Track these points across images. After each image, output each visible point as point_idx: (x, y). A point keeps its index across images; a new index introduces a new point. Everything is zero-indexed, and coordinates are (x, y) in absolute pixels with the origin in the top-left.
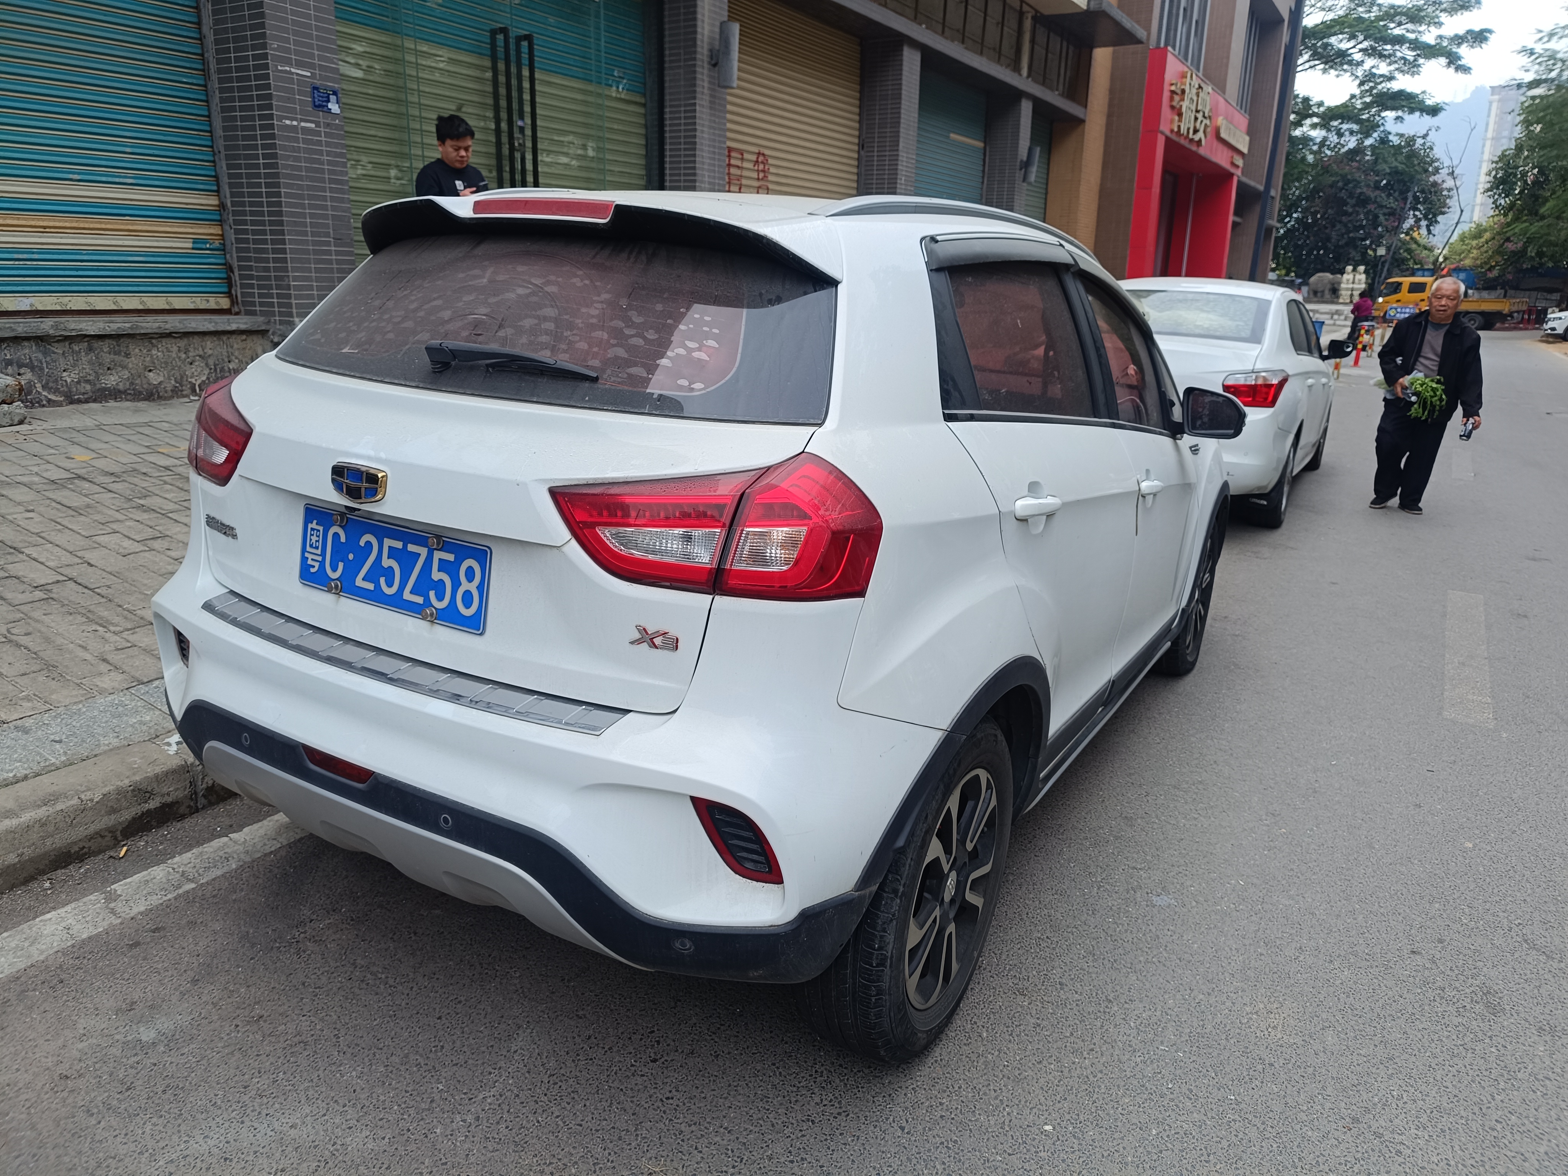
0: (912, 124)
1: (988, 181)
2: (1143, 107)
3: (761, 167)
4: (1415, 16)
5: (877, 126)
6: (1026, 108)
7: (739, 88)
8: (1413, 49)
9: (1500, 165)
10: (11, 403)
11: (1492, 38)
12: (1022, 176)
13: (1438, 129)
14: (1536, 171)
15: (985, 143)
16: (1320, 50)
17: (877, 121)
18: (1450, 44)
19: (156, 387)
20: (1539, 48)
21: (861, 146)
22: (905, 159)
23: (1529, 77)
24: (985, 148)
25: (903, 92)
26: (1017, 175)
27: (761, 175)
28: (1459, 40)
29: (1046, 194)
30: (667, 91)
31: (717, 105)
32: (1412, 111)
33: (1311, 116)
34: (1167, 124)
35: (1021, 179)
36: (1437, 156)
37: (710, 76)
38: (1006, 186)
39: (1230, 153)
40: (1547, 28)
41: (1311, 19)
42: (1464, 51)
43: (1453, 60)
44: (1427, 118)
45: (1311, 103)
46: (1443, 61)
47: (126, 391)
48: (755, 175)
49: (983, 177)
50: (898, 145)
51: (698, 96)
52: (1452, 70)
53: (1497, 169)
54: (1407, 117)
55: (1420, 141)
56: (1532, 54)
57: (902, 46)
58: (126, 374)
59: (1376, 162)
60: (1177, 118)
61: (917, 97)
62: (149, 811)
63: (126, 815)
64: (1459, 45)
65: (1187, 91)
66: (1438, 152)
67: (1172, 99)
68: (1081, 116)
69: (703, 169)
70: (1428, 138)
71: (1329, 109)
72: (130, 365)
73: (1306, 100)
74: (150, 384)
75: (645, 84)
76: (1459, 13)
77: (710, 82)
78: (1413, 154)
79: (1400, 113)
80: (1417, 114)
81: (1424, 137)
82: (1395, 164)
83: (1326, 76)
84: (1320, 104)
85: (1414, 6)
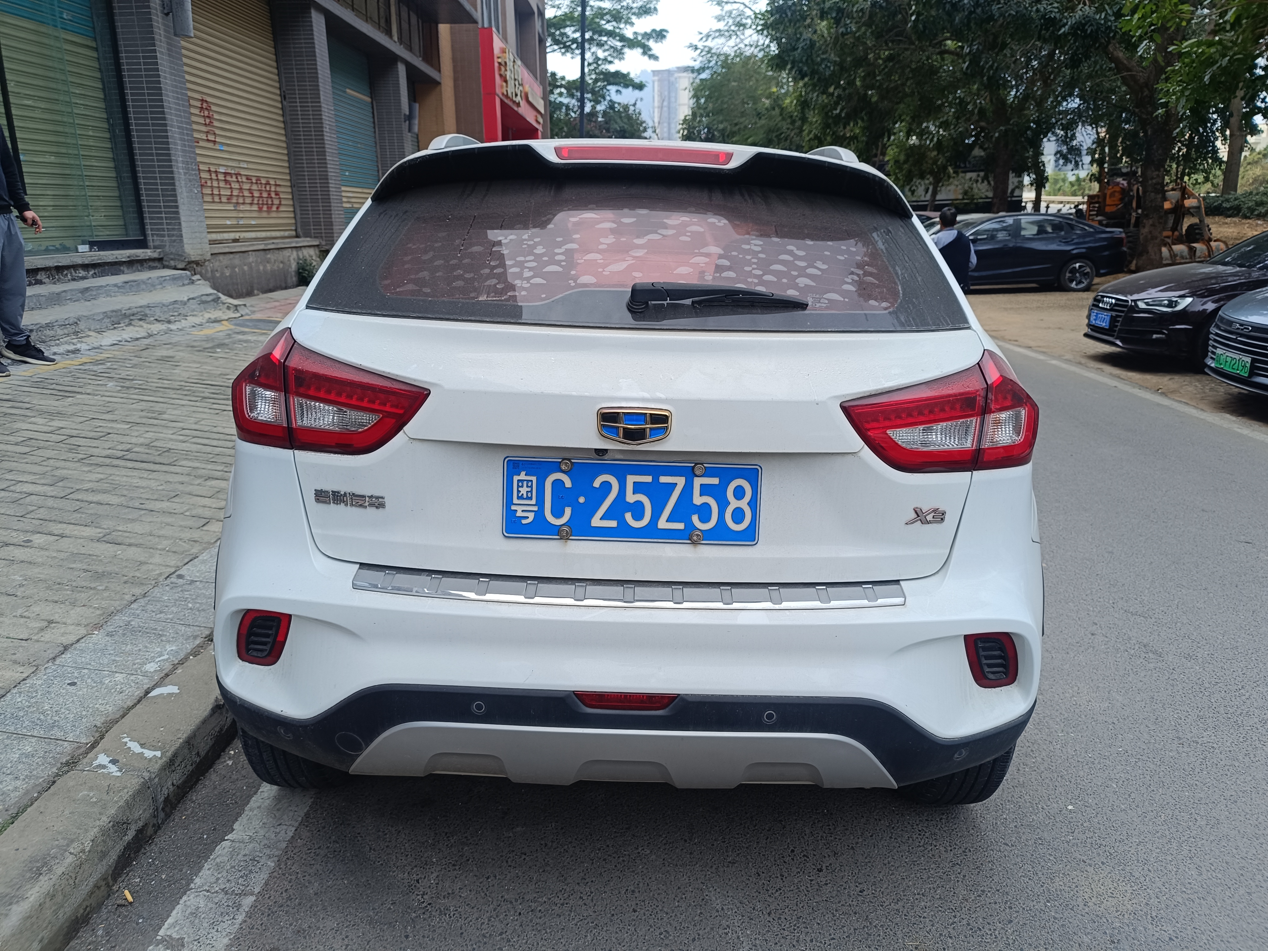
0: (327, 79)
1: (379, 131)
2: (481, 74)
3: (206, 113)
4: (616, 16)
5: (296, 80)
6: (402, 69)
7: (196, 37)
8: (620, 41)
9: (684, 126)
11: (668, 36)
12: (407, 127)
13: (641, 99)
14: (706, 130)
15: (371, 98)
16: (557, 38)
17: (295, 75)
18: (643, 38)
20: (700, 45)
21: (284, 97)
22: (326, 110)
23: (697, 65)
24: (372, 103)
25: (317, 50)
26: (403, 126)
27: (208, 121)
28: (647, 36)
29: (418, 142)
30: (120, 37)
31: (174, 54)
32: (626, 86)
33: (558, 87)
34: (499, 87)
35: (407, 130)
36: (644, 119)
37: (164, 25)
38: (395, 135)
39: (535, 113)
40: (705, 32)
41: (550, 13)
42: (651, 43)
43: (646, 50)
44: (637, 91)
45: (557, 77)
46: (640, 50)
48: (202, 120)
49: (374, 128)
50: (319, 98)
51: (157, 43)
52: (646, 57)
53: (683, 129)
54: (624, 91)
55: (632, 108)
56: (696, 49)
57: (310, 9)
59: (606, 122)
60: (504, 84)
61: (327, 55)
62: (129, 843)
63: (113, 856)
64: (648, 39)
65: (508, 63)
66: (644, 117)
67: (500, 69)
68: (438, 79)
69: (171, 114)
70: (637, 106)
71: (569, 82)
73: (553, 75)
75: (94, 28)
76: (643, 17)
77: (165, 31)
78: (629, 117)
79: (620, 88)
80: (631, 88)
81: (634, 105)
82: (622, 124)
83: (564, 57)
84: (563, 78)
85: (614, 9)
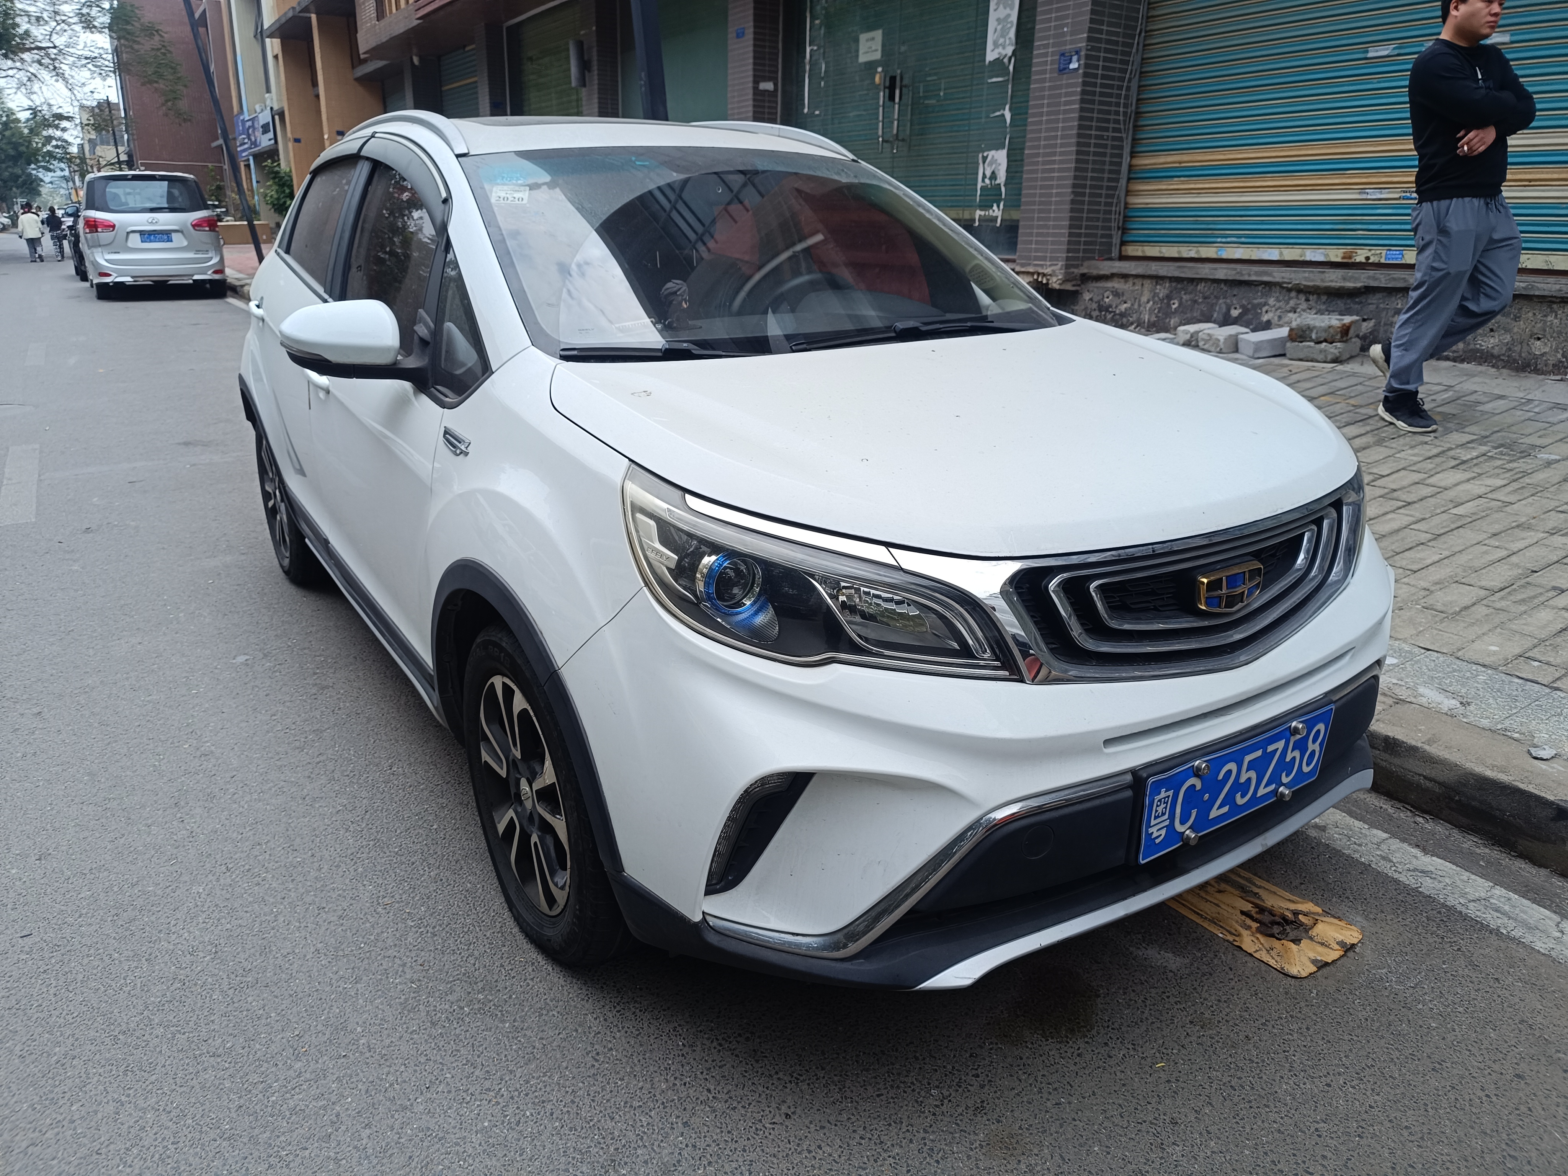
10: (1331, 343)
19: (1536, 357)
47: (1499, 356)
58: (1507, 338)
72: (1515, 330)
74: (1530, 354)
